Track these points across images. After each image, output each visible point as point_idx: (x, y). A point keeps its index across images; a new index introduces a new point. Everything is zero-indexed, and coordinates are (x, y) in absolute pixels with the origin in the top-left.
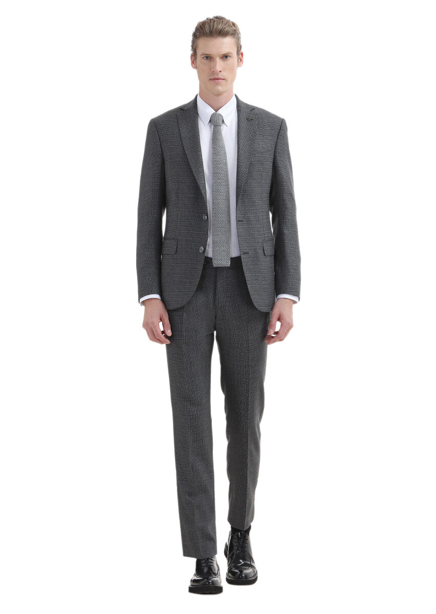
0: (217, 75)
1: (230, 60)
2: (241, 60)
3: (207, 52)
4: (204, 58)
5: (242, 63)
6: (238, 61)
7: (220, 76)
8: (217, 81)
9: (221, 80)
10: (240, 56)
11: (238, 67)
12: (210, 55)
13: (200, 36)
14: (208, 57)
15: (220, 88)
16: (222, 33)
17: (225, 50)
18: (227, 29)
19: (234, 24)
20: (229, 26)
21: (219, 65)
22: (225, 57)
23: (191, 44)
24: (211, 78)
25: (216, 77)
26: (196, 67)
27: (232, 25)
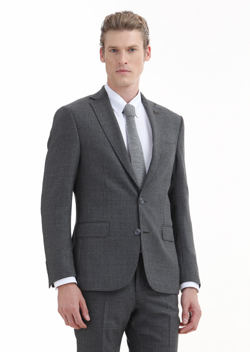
0: (123, 67)
1: (135, 53)
2: (148, 55)
3: (114, 45)
4: (110, 51)
5: (150, 57)
6: (145, 55)
7: (126, 68)
8: (122, 73)
9: (127, 72)
10: (148, 50)
11: (146, 62)
12: (116, 47)
13: (108, 30)
14: (115, 50)
15: (126, 80)
16: (128, 27)
17: (130, 44)
18: (132, 22)
19: (140, 18)
20: (135, 19)
21: (125, 57)
22: (131, 49)
23: (100, 38)
24: (117, 70)
25: (122, 68)
26: (103, 61)
27: (138, 18)
